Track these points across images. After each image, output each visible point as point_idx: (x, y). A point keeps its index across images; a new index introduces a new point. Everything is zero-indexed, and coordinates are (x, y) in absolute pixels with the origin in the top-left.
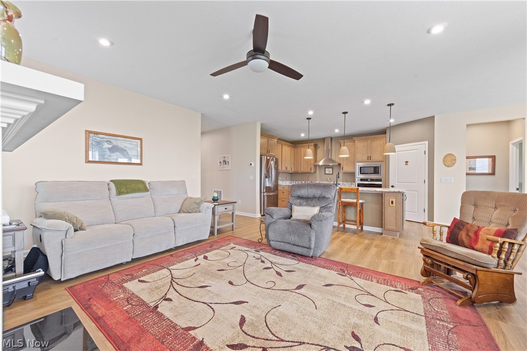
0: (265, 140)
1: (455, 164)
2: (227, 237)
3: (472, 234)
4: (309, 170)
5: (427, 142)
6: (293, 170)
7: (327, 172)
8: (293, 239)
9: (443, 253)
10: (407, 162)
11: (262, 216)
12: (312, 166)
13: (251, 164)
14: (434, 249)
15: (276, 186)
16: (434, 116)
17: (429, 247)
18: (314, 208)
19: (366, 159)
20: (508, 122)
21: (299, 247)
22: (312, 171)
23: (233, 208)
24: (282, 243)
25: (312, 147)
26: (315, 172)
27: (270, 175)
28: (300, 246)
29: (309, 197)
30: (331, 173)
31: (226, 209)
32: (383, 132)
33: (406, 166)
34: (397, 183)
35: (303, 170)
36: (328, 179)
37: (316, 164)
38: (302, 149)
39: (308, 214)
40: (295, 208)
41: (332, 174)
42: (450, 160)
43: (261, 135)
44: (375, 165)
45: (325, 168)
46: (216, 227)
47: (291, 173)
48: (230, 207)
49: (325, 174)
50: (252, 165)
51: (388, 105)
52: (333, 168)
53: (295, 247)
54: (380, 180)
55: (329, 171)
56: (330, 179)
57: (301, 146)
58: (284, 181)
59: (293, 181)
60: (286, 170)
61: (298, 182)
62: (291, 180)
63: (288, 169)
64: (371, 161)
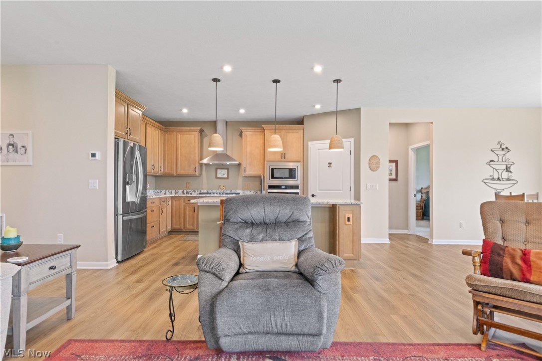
0: (123, 109)
1: (379, 167)
2: (64, 346)
3: (519, 261)
4: (191, 172)
5: (352, 140)
6: (162, 170)
7: (219, 175)
8: (278, 321)
9: (516, 297)
10: (330, 163)
11: (119, 262)
12: (197, 166)
13: (94, 155)
14: (498, 291)
15: (144, 199)
16: (360, 108)
17: (489, 290)
18: (288, 243)
19: (280, 157)
20: (407, 125)
21: (291, 338)
22: (197, 174)
23: (71, 262)
24: (250, 337)
25: (197, 134)
26: (201, 175)
27: (134, 179)
28: (292, 334)
29: (267, 221)
30: (226, 176)
31: (51, 268)
32: (300, 122)
33: (330, 168)
34: (318, 191)
35: (180, 171)
36: (222, 187)
37: (201, 162)
38: (179, 135)
39: (279, 258)
40: (247, 247)
41: (227, 178)
42: (374, 163)
43: (116, 96)
44: (291, 165)
45: (216, 169)
46: (24, 327)
47: (156, 176)
48: (62, 262)
49: (217, 178)
50: (98, 156)
51: (335, 81)
52: (228, 169)
53: (283, 338)
54: (297, 187)
55: (222, 173)
56: (224, 186)
57: (178, 130)
58: (154, 191)
59: (160, 190)
60: (153, 171)
61: (170, 191)
62: (156, 189)
63: (156, 169)
64: (285, 160)
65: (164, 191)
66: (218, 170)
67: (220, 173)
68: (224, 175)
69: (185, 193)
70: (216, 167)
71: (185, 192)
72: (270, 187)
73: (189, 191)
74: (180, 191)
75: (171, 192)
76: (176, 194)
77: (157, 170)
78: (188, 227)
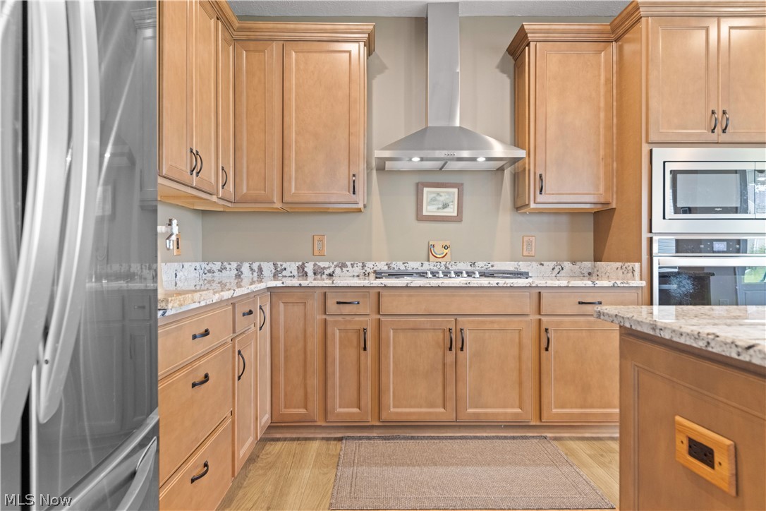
4: (339, 194)
7: (428, 210)
12: (361, 170)
19: (705, 127)
22: (361, 200)
30: (452, 211)
36: (438, 250)
38: (291, 56)
41: (458, 219)
44: (749, 158)
45: (419, 188)
49: (420, 217)
52: (459, 187)
55: (438, 201)
56: (446, 247)
57: (287, 36)
58: (197, 264)
59: (218, 265)
60: (195, 181)
61: (255, 266)
62: (205, 259)
63: (209, 173)
64: (724, 137)
65: (234, 265)
66: (426, 190)
67: (434, 200)
68: (445, 206)
69: (310, 273)
70: (417, 179)
71: (309, 268)
72: (683, 246)
73: (322, 264)
74: (292, 267)
75: (260, 269)
76: (275, 276)
77: (213, 180)
78: (339, 410)
